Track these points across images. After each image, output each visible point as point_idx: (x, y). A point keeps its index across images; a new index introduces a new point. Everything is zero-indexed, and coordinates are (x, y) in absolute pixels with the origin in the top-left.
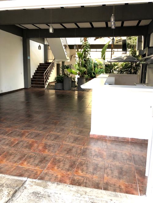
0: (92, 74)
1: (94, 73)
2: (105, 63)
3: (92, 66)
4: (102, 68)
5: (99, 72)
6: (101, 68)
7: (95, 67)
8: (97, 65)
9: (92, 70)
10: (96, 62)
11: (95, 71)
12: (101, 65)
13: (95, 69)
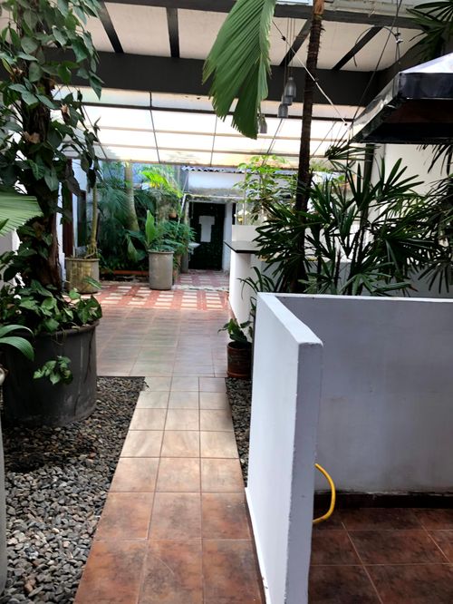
0: (131, 246)
1: (139, 244)
2: (193, 196)
3: (125, 203)
4: (176, 219)
5: (166, 236)
6: (171, 218)
7: (141, 211)
8: (153, 200)
9: (126, 223)
10: (145, 186)
11: (143, 231)
12: (171, 200)
13: (141, 224)
